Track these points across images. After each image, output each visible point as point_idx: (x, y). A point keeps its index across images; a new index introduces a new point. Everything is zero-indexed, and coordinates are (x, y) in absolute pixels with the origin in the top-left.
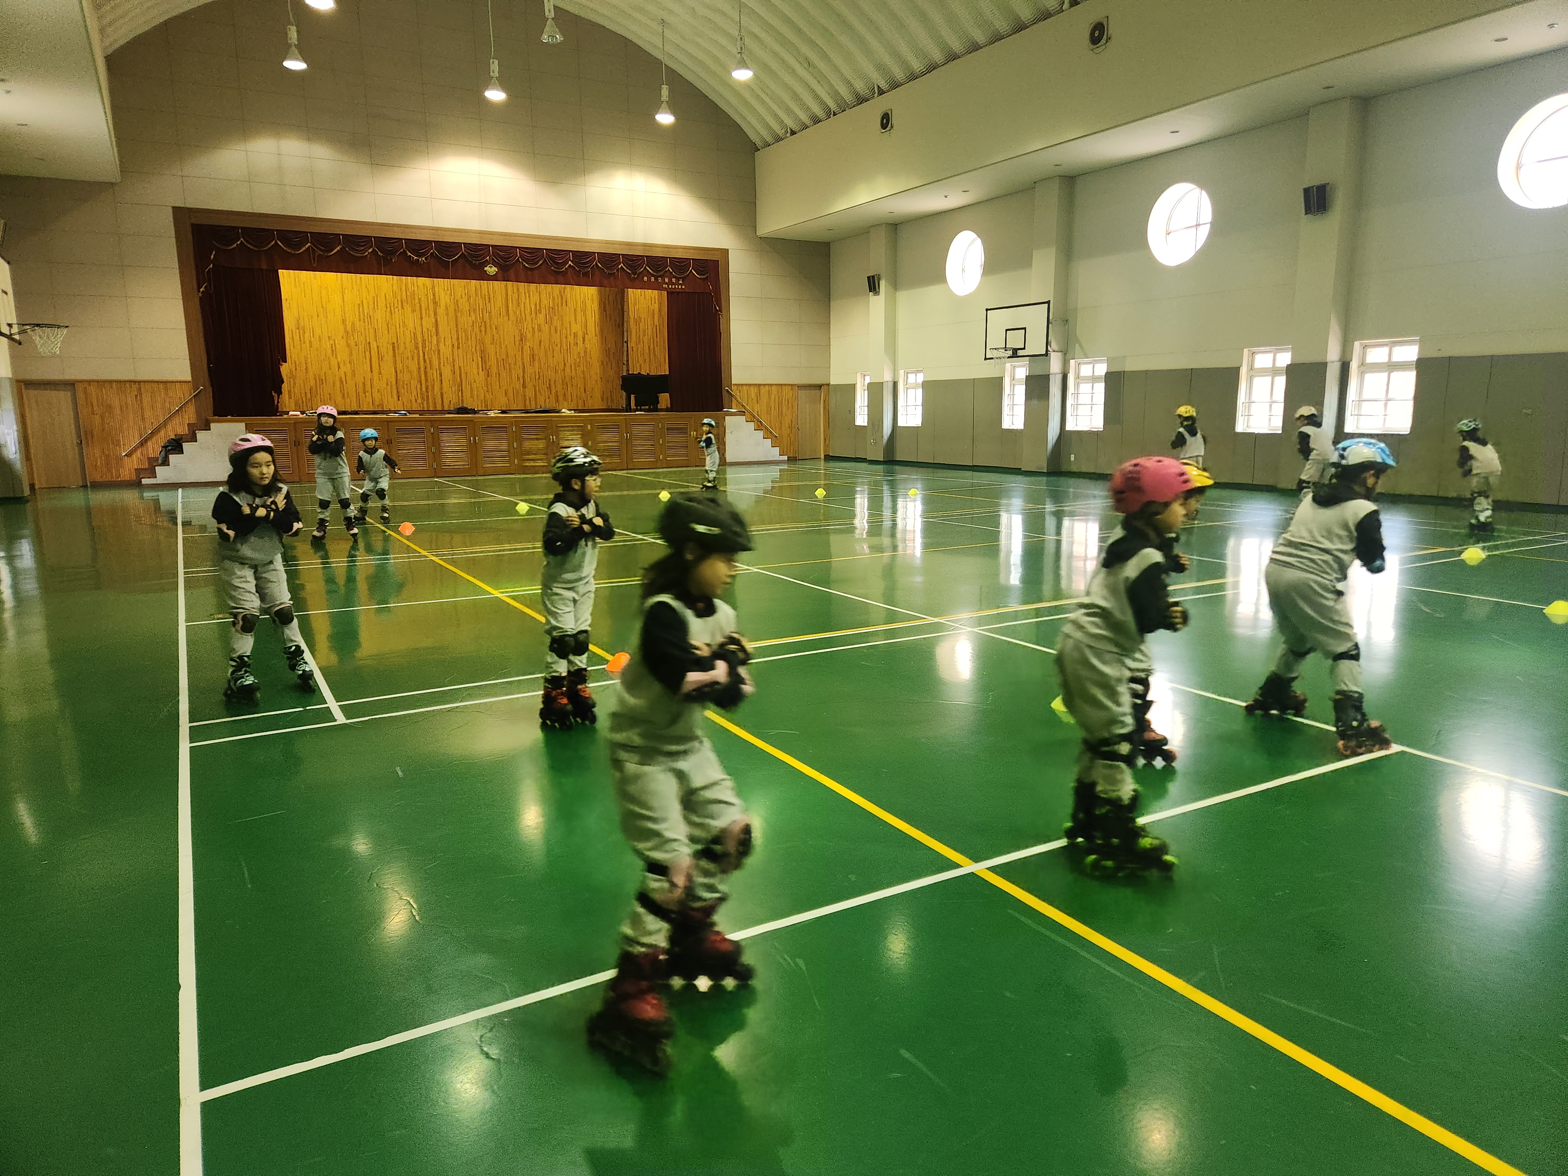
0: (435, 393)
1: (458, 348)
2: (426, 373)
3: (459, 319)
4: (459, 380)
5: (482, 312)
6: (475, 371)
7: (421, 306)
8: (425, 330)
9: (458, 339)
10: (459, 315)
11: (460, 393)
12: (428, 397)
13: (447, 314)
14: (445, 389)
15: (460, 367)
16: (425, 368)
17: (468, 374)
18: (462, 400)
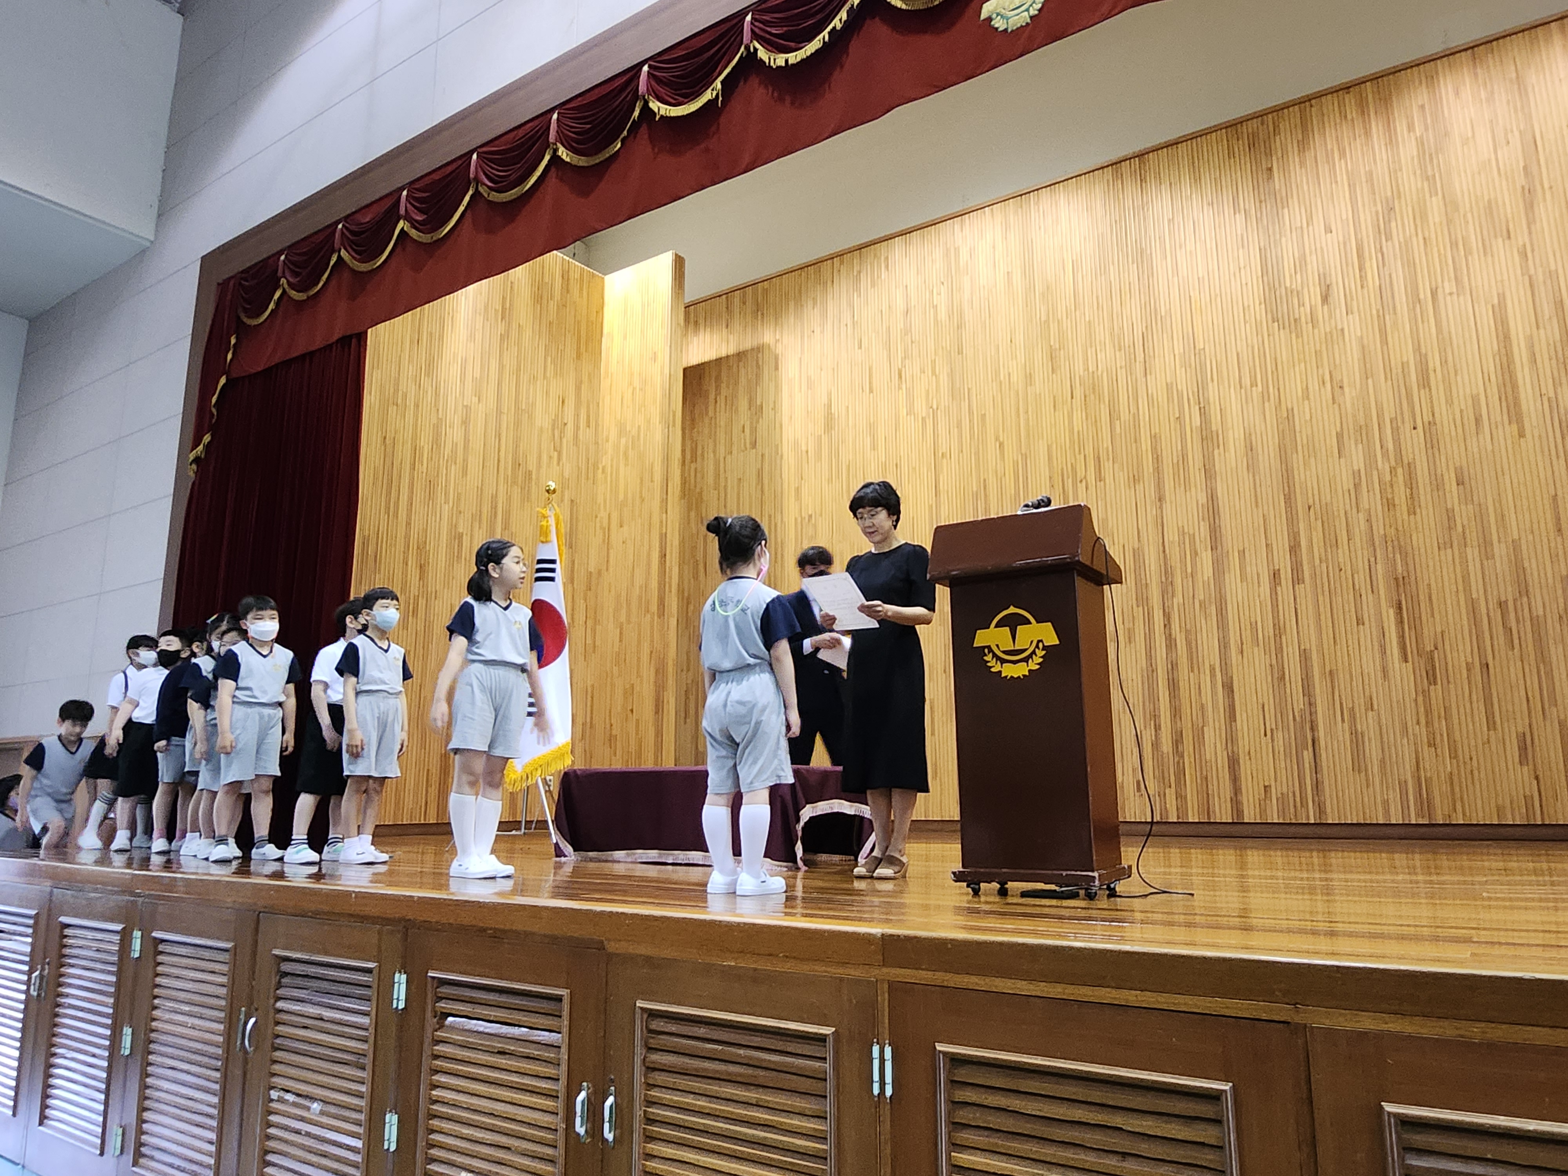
0: (1209, 755)
1: (1297, 580)
2: (1173, 686)
3: (1299, 475)
4: (1299, 702)
5: (1396, 431)
6: (1370, 664)
7: (1157, 459)
8: (1171, 535)
9: (1294, 549)
10: (1297, 460)
11: (1307, 755)
12: (1180, 773)
13: (1252, 467)
14: (1243, 745)
15: (1305, 656)
16: (1173, 667)
17: (1342, 678)
18: (1317, 786)
